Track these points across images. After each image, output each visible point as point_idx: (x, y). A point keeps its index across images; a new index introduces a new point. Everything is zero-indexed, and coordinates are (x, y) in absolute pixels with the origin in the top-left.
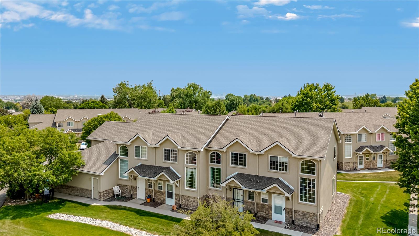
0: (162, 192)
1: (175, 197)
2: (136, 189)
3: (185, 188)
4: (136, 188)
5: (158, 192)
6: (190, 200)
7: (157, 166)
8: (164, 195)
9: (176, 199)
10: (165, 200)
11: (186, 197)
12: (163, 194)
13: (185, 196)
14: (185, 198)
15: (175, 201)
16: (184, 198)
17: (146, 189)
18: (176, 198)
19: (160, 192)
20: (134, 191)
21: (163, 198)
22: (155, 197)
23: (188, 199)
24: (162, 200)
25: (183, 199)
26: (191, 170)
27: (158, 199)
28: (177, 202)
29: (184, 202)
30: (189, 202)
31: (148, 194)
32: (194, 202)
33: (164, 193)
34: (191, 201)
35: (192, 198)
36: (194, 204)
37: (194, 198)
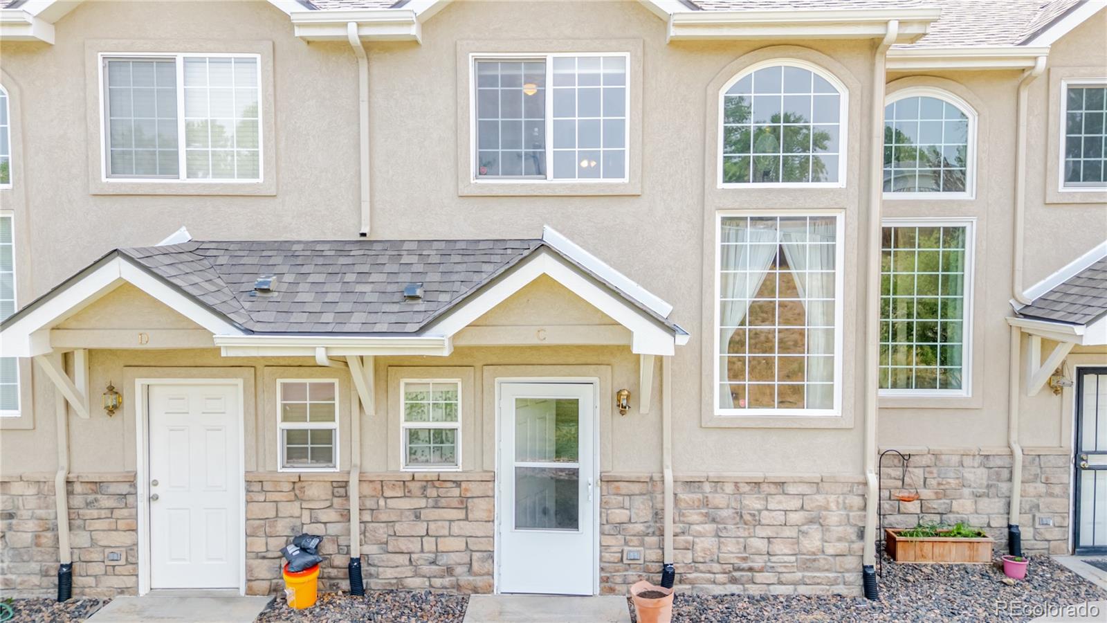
0: (458, 484)
1: (604, 505)
2: (127, 497)
3: (718, 412)
4: (124, 489)
5: (408, 494)
6: (766, 517)
7: (396, 245)
8: (478, 509)
9: (610, 528)
10: (490, 555)
11: (729, 488)
12: (464, 503)
13: (717, 483)
14: (718, 500)
15: (604, 548)
16: (705, 503)
17: (255, 485)
18: (619, 515)
19: (438, 481)
20: (98, 525)
21: (459, 544)
22: (370, 549)
23: (753, 503)
24: (452, 559)
25: (694, 517)
26: (770, 240)
27: (403, 559)
28: (633, 551)
29: (706, 544)
30: (760, 532)
31: (283, 527)
32: (814, 530)
33: (475, 489)
34: (780, 517)
35: (791, 489)
36: (813, 542)
37: (818, 485)
